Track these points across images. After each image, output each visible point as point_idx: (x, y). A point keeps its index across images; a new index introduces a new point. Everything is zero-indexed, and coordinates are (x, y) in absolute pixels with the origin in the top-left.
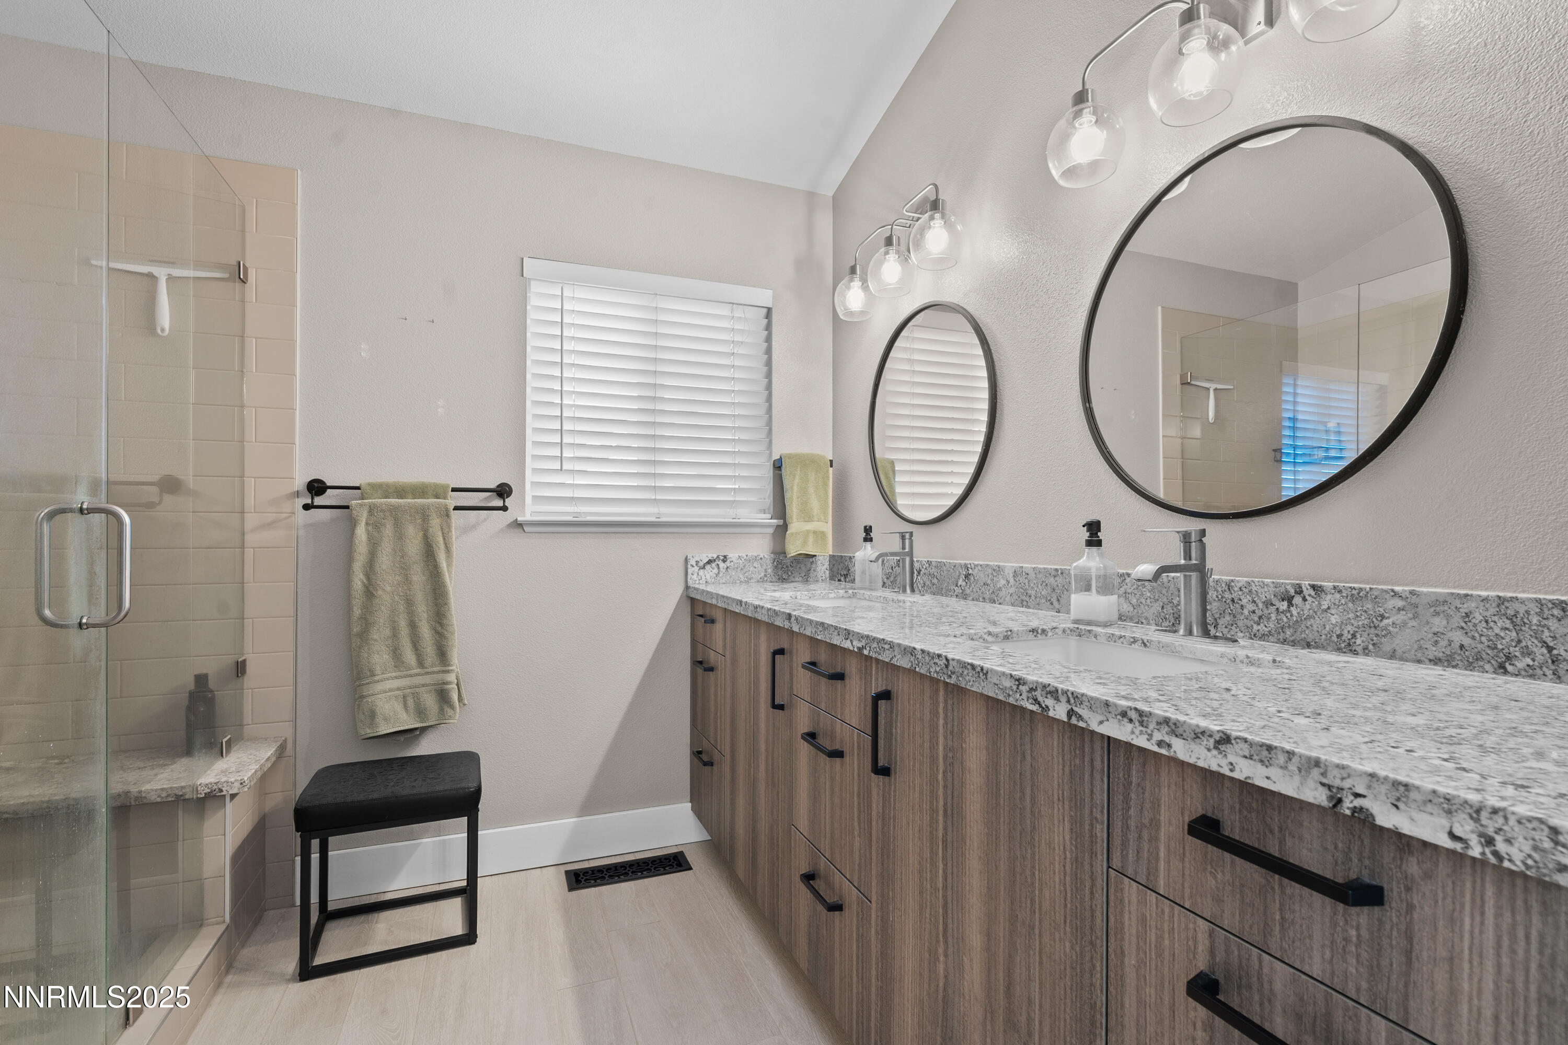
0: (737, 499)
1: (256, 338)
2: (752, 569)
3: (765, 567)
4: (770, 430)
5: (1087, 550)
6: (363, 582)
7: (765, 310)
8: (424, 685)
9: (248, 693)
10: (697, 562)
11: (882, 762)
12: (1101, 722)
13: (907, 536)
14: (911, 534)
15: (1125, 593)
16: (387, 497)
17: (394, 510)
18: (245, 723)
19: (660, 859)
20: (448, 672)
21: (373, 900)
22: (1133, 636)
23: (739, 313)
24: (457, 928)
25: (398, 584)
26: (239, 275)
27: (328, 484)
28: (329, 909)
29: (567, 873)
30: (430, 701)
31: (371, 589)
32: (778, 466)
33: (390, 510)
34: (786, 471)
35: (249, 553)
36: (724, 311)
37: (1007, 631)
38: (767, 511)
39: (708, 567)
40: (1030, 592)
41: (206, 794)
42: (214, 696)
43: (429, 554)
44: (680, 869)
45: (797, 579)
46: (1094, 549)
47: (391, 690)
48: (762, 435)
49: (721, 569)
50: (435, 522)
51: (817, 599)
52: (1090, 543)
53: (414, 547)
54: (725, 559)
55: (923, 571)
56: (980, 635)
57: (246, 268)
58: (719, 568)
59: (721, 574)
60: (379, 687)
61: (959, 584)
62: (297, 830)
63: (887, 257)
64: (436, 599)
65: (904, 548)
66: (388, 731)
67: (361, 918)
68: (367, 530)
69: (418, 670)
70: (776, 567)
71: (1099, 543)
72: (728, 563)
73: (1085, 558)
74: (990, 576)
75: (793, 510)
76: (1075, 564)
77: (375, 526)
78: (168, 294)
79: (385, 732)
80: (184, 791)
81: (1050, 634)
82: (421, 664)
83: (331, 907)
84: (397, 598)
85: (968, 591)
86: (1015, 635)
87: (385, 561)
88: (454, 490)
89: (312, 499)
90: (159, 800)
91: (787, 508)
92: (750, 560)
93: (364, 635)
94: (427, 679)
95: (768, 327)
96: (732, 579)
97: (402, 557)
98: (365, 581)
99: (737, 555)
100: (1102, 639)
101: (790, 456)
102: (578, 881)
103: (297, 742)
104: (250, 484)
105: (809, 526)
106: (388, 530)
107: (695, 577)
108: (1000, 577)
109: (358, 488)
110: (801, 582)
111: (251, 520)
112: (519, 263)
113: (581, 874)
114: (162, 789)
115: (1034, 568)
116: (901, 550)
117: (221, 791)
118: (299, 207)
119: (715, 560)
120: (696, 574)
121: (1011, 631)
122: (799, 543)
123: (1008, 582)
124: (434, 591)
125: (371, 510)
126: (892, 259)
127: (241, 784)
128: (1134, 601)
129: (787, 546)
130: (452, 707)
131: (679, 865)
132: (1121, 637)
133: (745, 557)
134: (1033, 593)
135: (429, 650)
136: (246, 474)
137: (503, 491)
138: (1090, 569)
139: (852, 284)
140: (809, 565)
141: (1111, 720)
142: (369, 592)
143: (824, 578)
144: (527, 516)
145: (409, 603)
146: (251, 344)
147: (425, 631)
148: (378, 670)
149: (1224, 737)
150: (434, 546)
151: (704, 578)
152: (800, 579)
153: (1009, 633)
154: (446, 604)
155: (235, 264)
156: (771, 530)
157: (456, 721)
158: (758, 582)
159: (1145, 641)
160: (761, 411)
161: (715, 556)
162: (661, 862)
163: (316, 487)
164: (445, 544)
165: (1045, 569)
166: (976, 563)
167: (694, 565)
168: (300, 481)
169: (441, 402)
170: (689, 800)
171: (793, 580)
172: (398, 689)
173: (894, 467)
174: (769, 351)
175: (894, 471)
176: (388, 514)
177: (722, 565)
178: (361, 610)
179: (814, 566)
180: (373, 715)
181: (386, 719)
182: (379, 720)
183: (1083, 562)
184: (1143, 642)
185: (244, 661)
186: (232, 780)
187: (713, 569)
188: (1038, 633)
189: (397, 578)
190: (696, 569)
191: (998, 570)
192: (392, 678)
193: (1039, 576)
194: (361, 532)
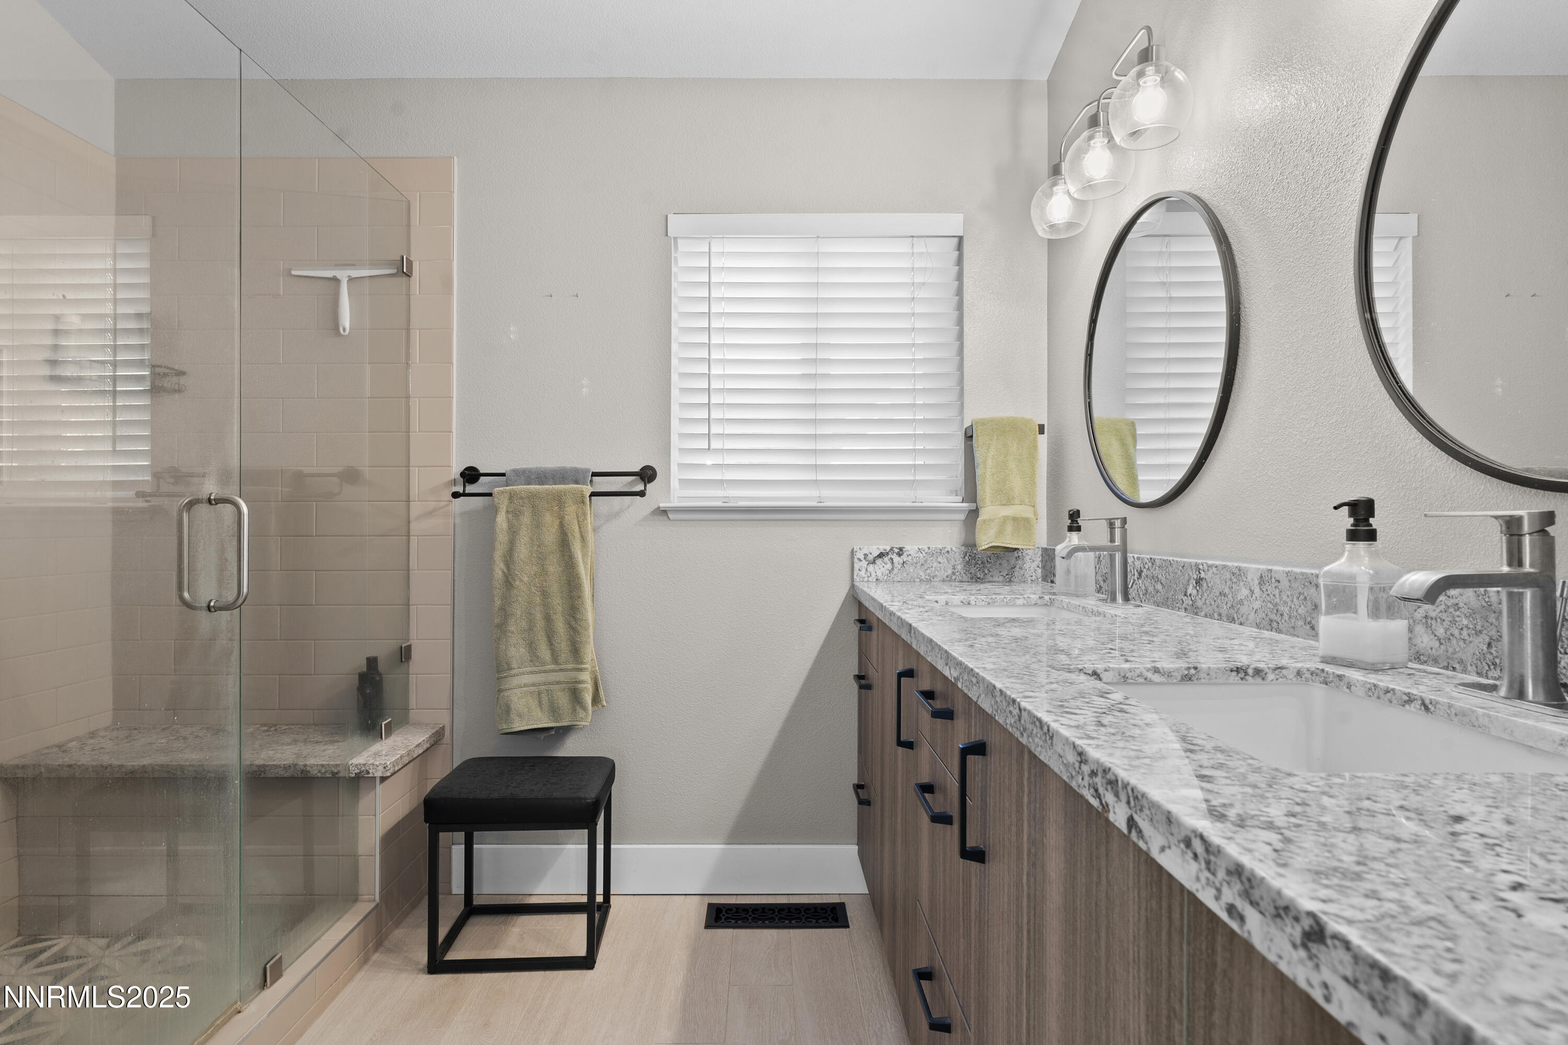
0: (918, 478)
1: (419, 329)
2: (935, 564)
3: (953, 562)
4: (962, 389)
5: (1349, 546)
6: (503, 572)
7: (956, 240)
8: (558, 683)
9: (412, 678)
10: (866, 555)
11: (971, 843)
12: (1163, 849)
13: (1118, 523)
14: (1124, 521)
15: (1426, 617)
16: (529, 484)
17: (532, 496)
18: (410, 707)
19: (816, 908)
20: (581, 670)
21: (518, 901)
22: (1407, 691)
23: (920, 247)
24: (580, 949)
25: (535, 575)
26: (403, 270)
27: (481, 472)
28: (475, 903)
29: (710, 906)
30: (563, 700)
31: (510, 579)
32: (969, 437)
33: (528, 497)
34: (977, 442)
35: (414, 541)
36: (903, 247)
37: (1189, 668)
38: (959, 492)
39: (879, 561)
40: (1281, 608)
41: (356, 774)
42: (381, 679)
43: (564, 544)
44: (834, 924)
45: (996, 579)
46: (1362, 545)
47: (526, 685)
48: (952, 398)
49: (896, 565)
50: (571, 510)
51: (999, 606)
52: (1353, 536)
53: (550, 536)
54: (901, 552)
55: (1145, 572)
56: (1138, 672)
57: (410, 263)
58: (893, 563)
59: (896, 571)
60: (515, 681)
61: (1189, 592)
62: (426, 821)
63: (1092, 142)
64: (571, 591)
65: (1112, 540)
66: (522, 729)
67: (500, 919)
68: (507, 518)
69: (553, 666)
70: (968, 563)
71: (1371, 536)
72: (904, 557)
73: (1343, 560)
74: (1228, 583)
75: (986, 490)
76: (1327, 568)
77: (515, 514)
78: (349, 294)
79: (519, 729)
80: (338, 769)
81: (1271, 676)
82: (555, 660)
83: (477, 901)
84: (533, 589)
85: (1199, 603)
86: (1202, 675)
87: (523, 551)
88: (595, 474)
89: (464, 486)
90: (319, 775)
91: (979, 487)
92: (933, 553)
93: (502, 627)
94: (561, 677)
95: (960, 262)
96: (909, 577)
97: (539, 546)
98: (505, 571)
99: (916, 548)
100: (1361, 692)
101: (983, 422)
102: (717, 919)
103: (454, 731)
104: (414, 472)
105: (1008, 511)
106: (526, 519)
107: (863, 573)
108: (1242, 584)
109: (503, 475)
110: (1002, 582)
111: (416, 509)
112: (664, 221)
113: (724, 910)
114: (322, 766)
115: (1288, 573)
116: (1109, 544)
117: (368, 773)
118: (456, 196)
119: (888, 554)
120: (864, 571)
121: (1195, 668)
122: (992, 532)
123: (1252, 592)
124: (569, 583)
125: (512, 497)
126: (1098, 145)
127: (385, 768)
128: (1441, 631)
129: (977, 536)
130: (584, 709)
131: (836, 919)
132: (1387, 691)
133: (927, 550)
134: (1285, 610)
135: (563, 644)
136: (411, 464)
137: (647, 475)
138: (1352, 577)
139: (1055, 189)
140: (1013, 561)
141: (1173, 847)
142: (508, 582)
143: (1034, 578)
144: (674, 502)
145: (545, 594)
146: (416, 336)
147: (560, 625)
148: (514, 665)
149: (1316, 928)
150: (569, 534)
151: (873, 574)
152: (1001, 578)
153: (1193, 671)
154: (579, 597)
155: (399, 259)
156: (962, 517)
157: (588, 724)
158: (943, 581)
159: (1427, 702)
160: (951, 368)
161: (888, 548)
162: (816, 911)
163: (471, 475)
164: (581, 532)
165: (1302, 574)
166: (1210, 562)
167: (862, 559)
168: (456, 469)
169: (585, 382)
170: (856, 842)
171: (991, 579)
172: (533, 685)
173: (1135, 430)
174: (960, 292)
175: (1134, 437)
176: (526, 501)
177: (896, 559)
178: (502, 600)
179: (1020, 562)
180: (508, 710)
181: (520, 716)
182: (513, 716)
183: (1340, 565)
184: (1424, 704)
185: (409, 648)
186: (377, 763)
187: (886, 564)
188: (1246, 674)
189: (534, 568)
190: (864, 563)
191: (1239, 574)
192: (528, 673)
193: (1295, 585)
194: (501, 520)
